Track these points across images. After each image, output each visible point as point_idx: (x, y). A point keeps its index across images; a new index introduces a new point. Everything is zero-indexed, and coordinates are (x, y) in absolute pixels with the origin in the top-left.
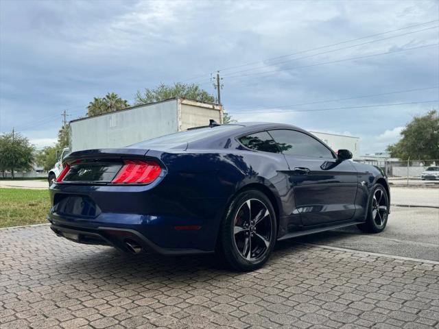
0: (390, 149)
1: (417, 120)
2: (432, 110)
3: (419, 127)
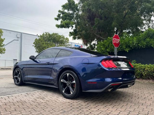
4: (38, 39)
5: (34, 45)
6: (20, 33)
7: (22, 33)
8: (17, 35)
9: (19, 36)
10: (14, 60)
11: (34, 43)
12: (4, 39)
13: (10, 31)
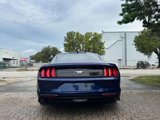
0: (31, 57)
1: (45, 48)
2: (49, 45)
3: (46, 50)
4: (138, 36)
5: (135, 43)
6: (124, 33)
7: (126, 32)
8: (121, 35)
9: (123, 36)
10: (119, 60)
11: (134, 41)
12: (105, 42)
13: (115, 33)
